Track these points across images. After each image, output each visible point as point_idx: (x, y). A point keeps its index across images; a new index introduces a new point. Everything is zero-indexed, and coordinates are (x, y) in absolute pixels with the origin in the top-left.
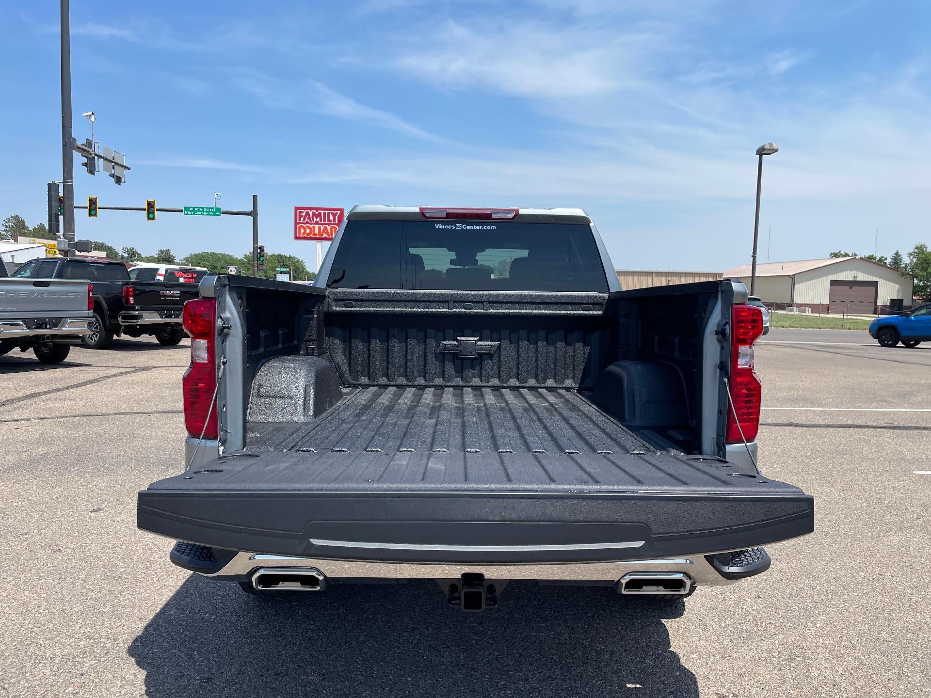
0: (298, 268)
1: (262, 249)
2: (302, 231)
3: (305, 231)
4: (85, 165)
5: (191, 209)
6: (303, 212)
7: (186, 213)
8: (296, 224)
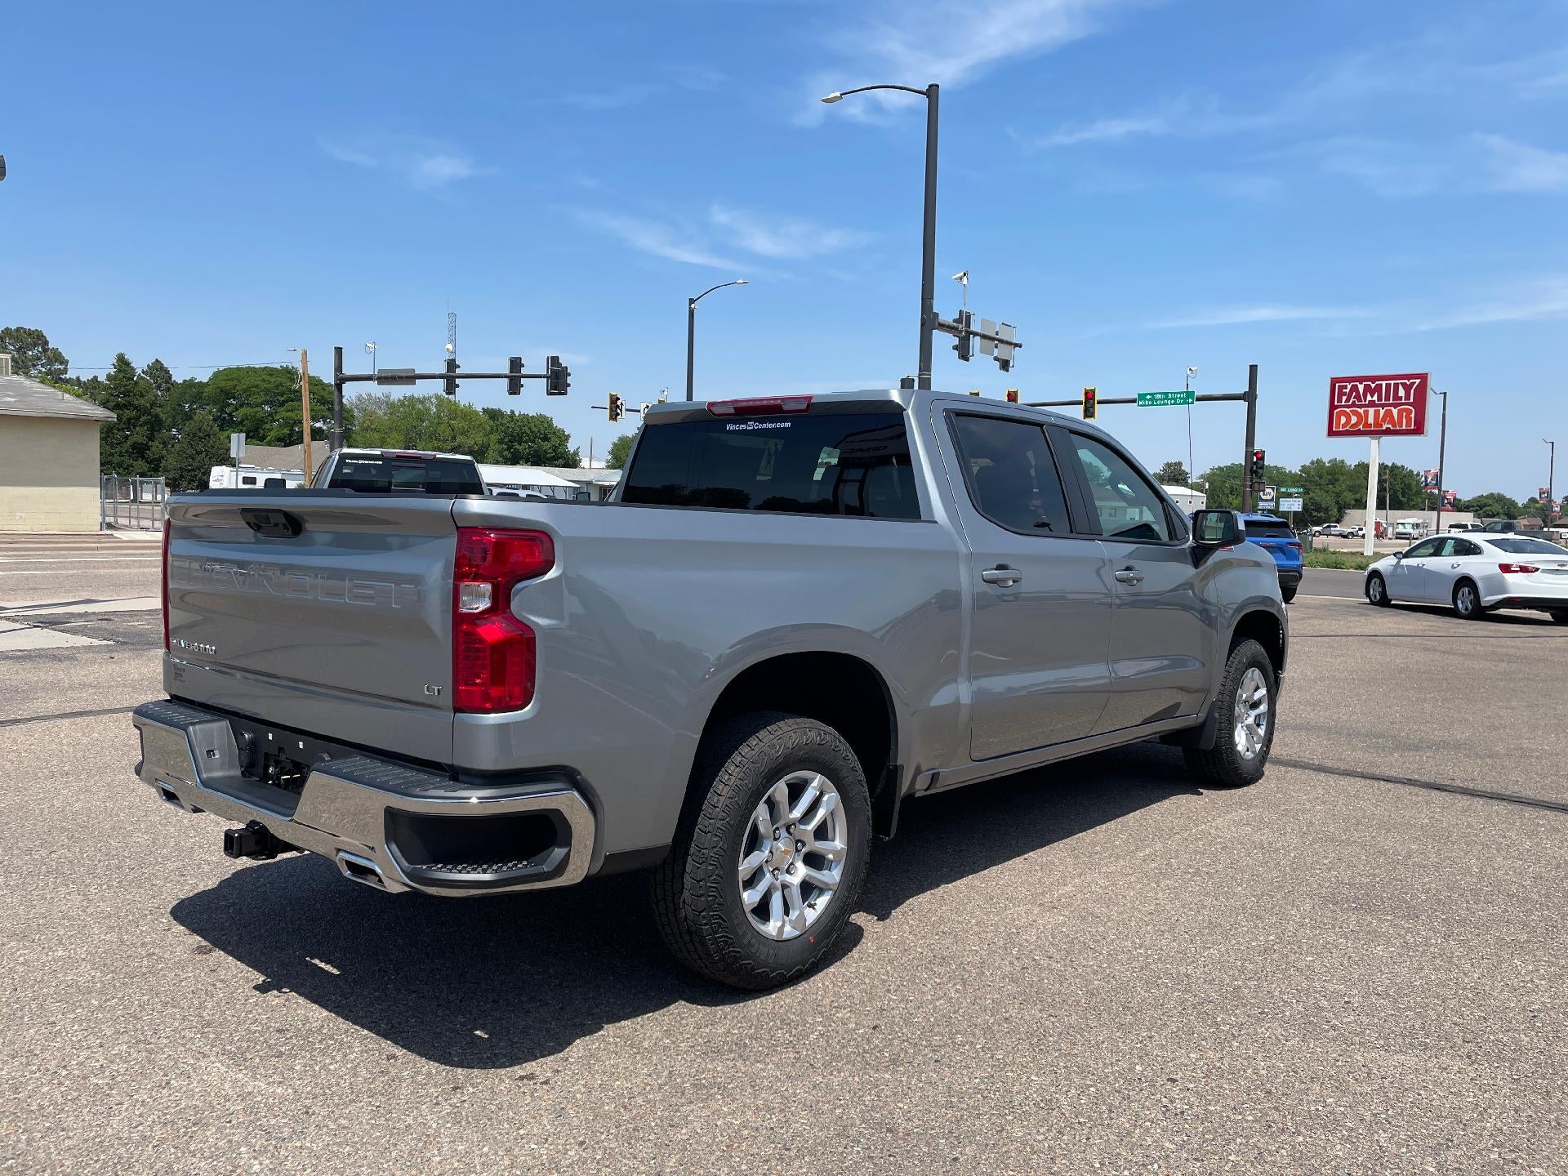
0: (1409, 486)
1: (1261, 456)
2: (1343, 420)
3: (1349, 419)
4: (955, 348)
5: (1148, 397)
6: (1346, 387)
7: (1141, 403)
8: (1332, 407)
